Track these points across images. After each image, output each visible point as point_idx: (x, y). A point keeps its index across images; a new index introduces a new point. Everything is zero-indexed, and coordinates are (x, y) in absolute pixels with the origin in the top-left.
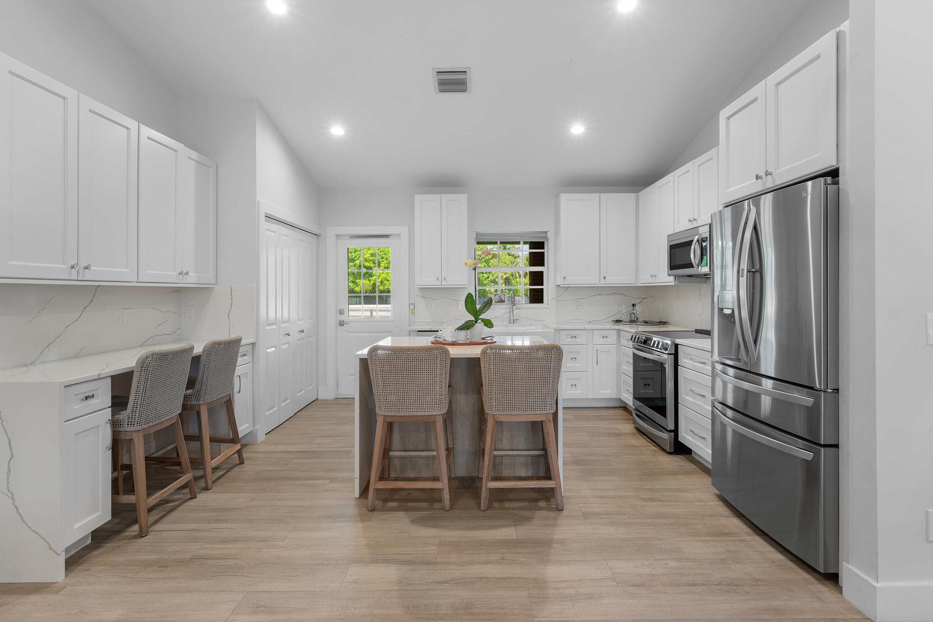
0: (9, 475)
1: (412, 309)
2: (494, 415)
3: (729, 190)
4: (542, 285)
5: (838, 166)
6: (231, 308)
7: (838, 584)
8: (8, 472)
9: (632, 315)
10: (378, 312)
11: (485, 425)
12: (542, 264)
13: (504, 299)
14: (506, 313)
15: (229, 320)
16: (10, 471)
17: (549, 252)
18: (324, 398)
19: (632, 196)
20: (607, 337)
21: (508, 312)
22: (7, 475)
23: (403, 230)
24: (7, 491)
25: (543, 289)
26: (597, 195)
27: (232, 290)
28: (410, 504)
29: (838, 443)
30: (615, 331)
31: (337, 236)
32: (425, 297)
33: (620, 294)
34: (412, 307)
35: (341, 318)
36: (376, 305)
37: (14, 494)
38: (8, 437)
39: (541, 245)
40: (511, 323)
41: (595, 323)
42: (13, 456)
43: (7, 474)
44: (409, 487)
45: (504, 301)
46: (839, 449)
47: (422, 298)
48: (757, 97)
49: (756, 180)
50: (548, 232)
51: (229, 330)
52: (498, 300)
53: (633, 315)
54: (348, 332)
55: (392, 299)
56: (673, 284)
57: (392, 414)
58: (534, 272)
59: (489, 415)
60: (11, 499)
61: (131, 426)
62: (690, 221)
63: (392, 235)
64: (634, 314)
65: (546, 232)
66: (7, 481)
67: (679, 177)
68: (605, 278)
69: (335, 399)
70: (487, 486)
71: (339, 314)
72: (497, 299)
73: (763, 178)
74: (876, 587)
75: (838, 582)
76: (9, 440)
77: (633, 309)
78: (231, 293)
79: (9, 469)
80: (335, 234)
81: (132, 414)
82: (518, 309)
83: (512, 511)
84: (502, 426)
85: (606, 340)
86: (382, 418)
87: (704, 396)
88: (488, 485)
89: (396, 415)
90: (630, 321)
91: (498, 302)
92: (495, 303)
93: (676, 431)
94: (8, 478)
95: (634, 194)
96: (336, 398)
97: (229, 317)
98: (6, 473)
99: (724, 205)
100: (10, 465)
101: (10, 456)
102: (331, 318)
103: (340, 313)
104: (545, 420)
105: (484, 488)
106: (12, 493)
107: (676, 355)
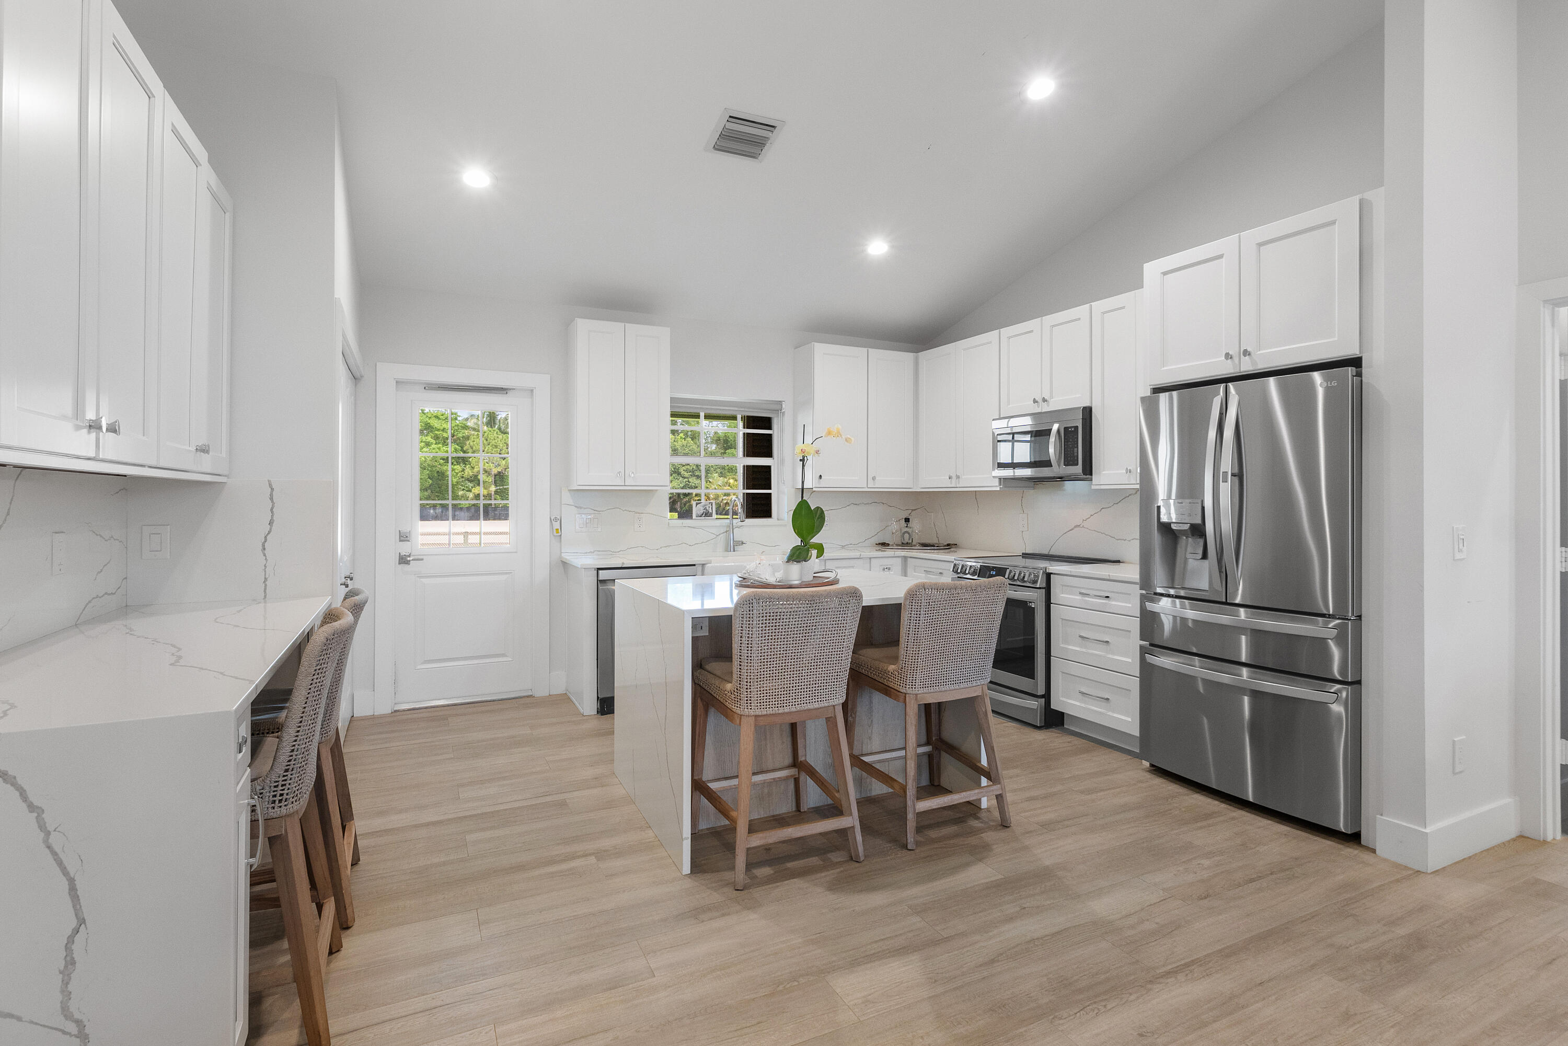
0: (69, 975)
1: (557, 529)
2: (916, 695)
3: (1165, 368)
4: (770, 488)
5: (1360, 355)
6: (270, 529)
7: (1360, 843)
8: (66, 967)
9: (905, 534)
10: (483, 536)
11: (853, 716)
12: (769, 454)
13: (710, 511)
14: (720, 534)
15: (265, 555)
16: (73, 963)
17: (781, 435)
18: (368, 712)
19: (910, 356)
20: (889, 569)
21: (724, 533)
22: (61, 975)
23: (541, 383)
24: (63, 1018)
25: (770, 494)
26: (864, 350)
27: (272, 489)
28: (790, 865)
29: (1359, 679)
30: (899, 560)
31: (398, 382)
32: (581, 508)
33: (883, 504)
34: (556, 525)
35: (405, 549)
36: (479, 521)
37: (86, 1023)
38: (65, 872)
39: (766, 422)
40: (731, 551)
41: (849, 548)
42: (82, 921)
43: (61, 972)
44: (802, 834)
45: (711, 515)
46: (1361, 685)
47: (576, 508)
48: (1223, 254)
49: (1224, 358)
50: (783, 403)
51: (265, 578)
52: (702, 512)
53: (907, 536)
54: (417, 576)
55: (511, 511)
56: (998, 489)
57: (770, 711)
58: (753, 466)
59: (907, 695)
60: (77, 1037)
61: (280, 805)
62: (1035, 401)
63: (514, 389)
64: (909, 533)
65: (780, 403)
66: (62, 992)
67: (1009, 338)
68: (874, 478)
69: (392, 713)
70: (915, 809)
71: (400, 541)
72: (700, 510)
73: (1234, 358)
74: (1427, 833)
75: (1361, 841)
76: (72, 882)
77: (906, 525)
78: (271, 495)
79: (68, 958)
80: (395, 379)
81: (284, 776)
82: (739, 528)
83: (952, 842)
84: (872, 716)
85: (888, 573)
86: (752, 720)
87: (1107, 642)
88: (917, 807)
89: (777, 712)
90: (903, 543)
91: (701, 516)
92: (697, 517)
93: (1047, 696)
94: (67, 983)
95: (911, 355)
96: (396, 711)
97: (264, 549)
98: (58, 973)
99: (1151, 387)
100: (73, 947)
101: (74, 923)
102: (388, 550)
103: (402, 538)
104: (980, 694)
105: (911, 814)
106: (78, 1022)
107: (1048, 589)
